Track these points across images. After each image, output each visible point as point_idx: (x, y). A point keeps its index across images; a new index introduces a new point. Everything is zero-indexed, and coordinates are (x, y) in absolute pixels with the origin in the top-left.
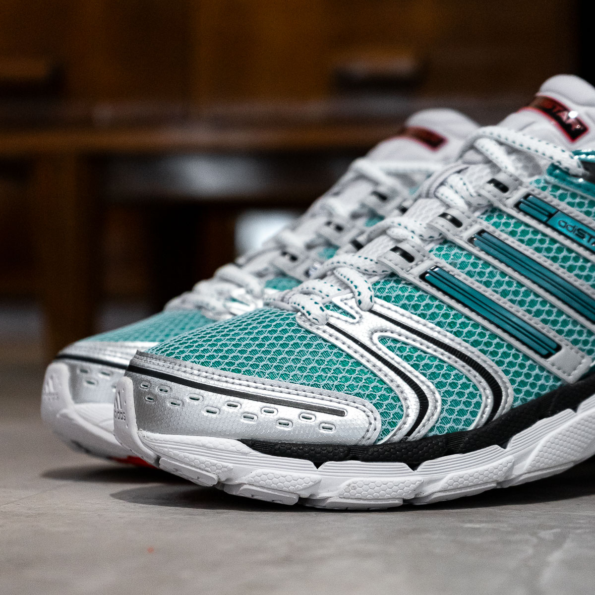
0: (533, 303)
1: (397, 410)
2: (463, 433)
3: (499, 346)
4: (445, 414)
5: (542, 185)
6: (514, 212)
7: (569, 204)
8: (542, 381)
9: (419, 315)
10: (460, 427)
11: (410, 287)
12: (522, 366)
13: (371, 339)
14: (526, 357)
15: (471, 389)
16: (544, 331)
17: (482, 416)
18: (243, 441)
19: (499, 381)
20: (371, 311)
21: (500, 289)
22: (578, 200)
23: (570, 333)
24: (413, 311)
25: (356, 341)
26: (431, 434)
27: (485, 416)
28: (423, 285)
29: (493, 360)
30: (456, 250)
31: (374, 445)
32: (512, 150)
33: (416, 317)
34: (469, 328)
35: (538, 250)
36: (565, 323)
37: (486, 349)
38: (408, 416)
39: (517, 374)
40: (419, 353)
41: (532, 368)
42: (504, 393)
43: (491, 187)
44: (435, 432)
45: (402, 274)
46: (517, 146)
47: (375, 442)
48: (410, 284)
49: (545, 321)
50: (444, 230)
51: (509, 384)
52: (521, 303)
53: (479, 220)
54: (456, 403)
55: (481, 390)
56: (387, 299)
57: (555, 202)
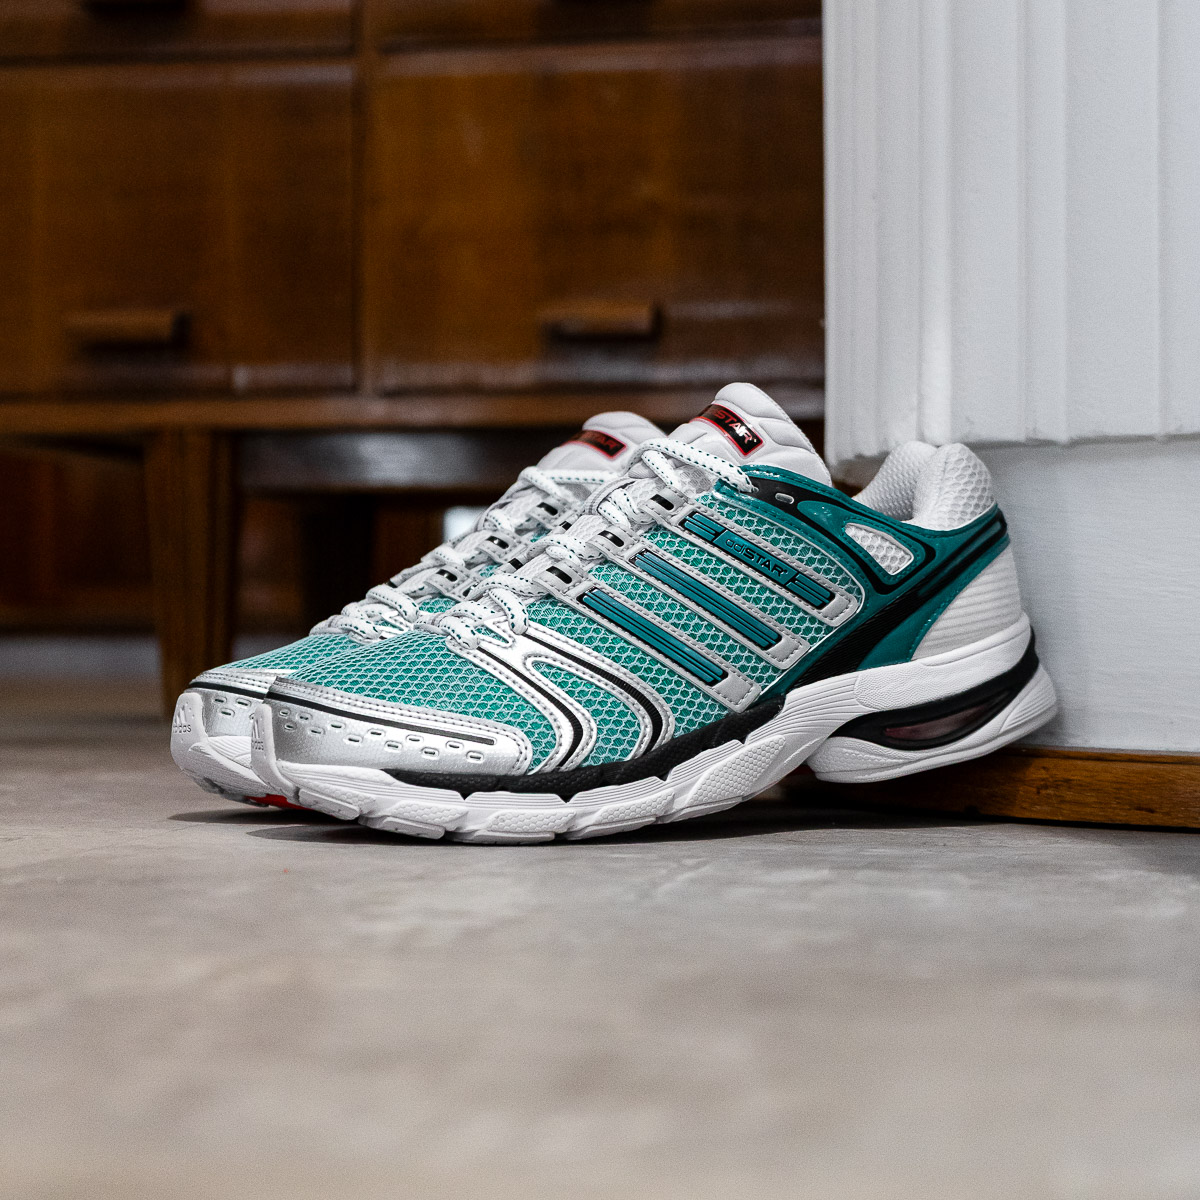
0: (697, 627)
1: (549, 739)
2: (618, 764)
3: (659, 672)
4: (600, 744)
5: (709, 502)
6: (678, 531)
7: (736, 522)
8: (707, 710)
9: (576, 640)
10: (617, 757)
11: (567, 609)
12: (685, 694)
13: (524, 664)
14: (690, 684)
15: (629, 718)
16: (709, 657)
17: (640, 746)
18: (387, 771)
19: (659, 709)
20: (525, 635)
21: (662, 613)
22: (746, 518)
23: (737, 658)
24: (569, 635)
25: (508, 666)
26: (585, 765)
27: (644, 746)
28: (580, 607)
29: (654, 687)
30: (617, 570)
31: (525, 775)
32: (679, 464)
33: (573, 642)
34: (629, 653)
35: (703, 570)
36: (732, 648)
37: (646, 675)
38: (561, 745)
39: (679, 702)
40: (574, 679)
41: (695, 695)
42: (664, 722)
43: (655, 504)
44: (590, 762)
45: (558, 595)
46: (684, 460)
47: (526, 772)
48: (567, 606)
49: (710, 646)
50: (603, 549)
51: (670, 713)
52: (685, 627)
53: (642, 539)
54: (612, 732)
55: (640, 718)
56: (542, 622)
57: (723, 520)
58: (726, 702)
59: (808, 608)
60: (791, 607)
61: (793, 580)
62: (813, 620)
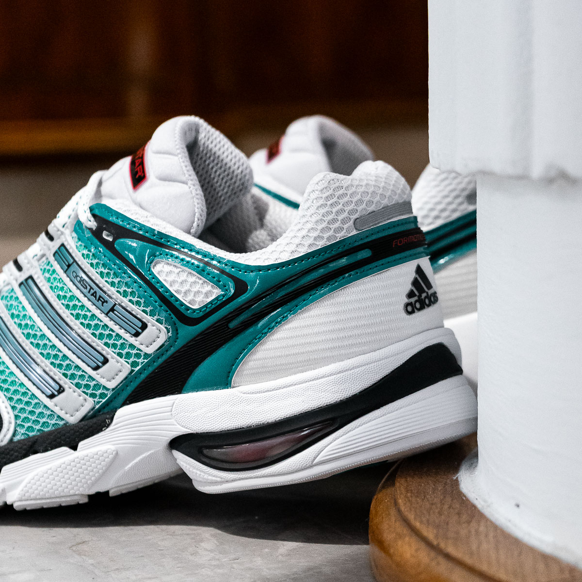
0: (45, 347)
7: (82, 255)
8: (46, 419)
12: (28, 404)
14: (34, 396)
16: (51, 374)
21: (26, 332)
23: (73, 376)
29: (6, 396)
30: (13, 293)
35: (59, 297)
36: (68, 367)
37: (3, 386)
39: (23, 411)
41: (37, 406)
42: (5, 427)
49: (53, 364)
51: (13, 420)
52: (38, 346)
57: (76, 253)
58: (62, 414)
59: (127, 336)
60: (114, 334)
61: (112, 310)
62: (132, 346)
